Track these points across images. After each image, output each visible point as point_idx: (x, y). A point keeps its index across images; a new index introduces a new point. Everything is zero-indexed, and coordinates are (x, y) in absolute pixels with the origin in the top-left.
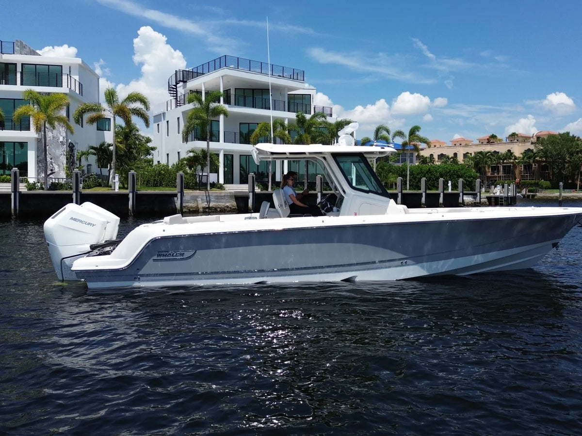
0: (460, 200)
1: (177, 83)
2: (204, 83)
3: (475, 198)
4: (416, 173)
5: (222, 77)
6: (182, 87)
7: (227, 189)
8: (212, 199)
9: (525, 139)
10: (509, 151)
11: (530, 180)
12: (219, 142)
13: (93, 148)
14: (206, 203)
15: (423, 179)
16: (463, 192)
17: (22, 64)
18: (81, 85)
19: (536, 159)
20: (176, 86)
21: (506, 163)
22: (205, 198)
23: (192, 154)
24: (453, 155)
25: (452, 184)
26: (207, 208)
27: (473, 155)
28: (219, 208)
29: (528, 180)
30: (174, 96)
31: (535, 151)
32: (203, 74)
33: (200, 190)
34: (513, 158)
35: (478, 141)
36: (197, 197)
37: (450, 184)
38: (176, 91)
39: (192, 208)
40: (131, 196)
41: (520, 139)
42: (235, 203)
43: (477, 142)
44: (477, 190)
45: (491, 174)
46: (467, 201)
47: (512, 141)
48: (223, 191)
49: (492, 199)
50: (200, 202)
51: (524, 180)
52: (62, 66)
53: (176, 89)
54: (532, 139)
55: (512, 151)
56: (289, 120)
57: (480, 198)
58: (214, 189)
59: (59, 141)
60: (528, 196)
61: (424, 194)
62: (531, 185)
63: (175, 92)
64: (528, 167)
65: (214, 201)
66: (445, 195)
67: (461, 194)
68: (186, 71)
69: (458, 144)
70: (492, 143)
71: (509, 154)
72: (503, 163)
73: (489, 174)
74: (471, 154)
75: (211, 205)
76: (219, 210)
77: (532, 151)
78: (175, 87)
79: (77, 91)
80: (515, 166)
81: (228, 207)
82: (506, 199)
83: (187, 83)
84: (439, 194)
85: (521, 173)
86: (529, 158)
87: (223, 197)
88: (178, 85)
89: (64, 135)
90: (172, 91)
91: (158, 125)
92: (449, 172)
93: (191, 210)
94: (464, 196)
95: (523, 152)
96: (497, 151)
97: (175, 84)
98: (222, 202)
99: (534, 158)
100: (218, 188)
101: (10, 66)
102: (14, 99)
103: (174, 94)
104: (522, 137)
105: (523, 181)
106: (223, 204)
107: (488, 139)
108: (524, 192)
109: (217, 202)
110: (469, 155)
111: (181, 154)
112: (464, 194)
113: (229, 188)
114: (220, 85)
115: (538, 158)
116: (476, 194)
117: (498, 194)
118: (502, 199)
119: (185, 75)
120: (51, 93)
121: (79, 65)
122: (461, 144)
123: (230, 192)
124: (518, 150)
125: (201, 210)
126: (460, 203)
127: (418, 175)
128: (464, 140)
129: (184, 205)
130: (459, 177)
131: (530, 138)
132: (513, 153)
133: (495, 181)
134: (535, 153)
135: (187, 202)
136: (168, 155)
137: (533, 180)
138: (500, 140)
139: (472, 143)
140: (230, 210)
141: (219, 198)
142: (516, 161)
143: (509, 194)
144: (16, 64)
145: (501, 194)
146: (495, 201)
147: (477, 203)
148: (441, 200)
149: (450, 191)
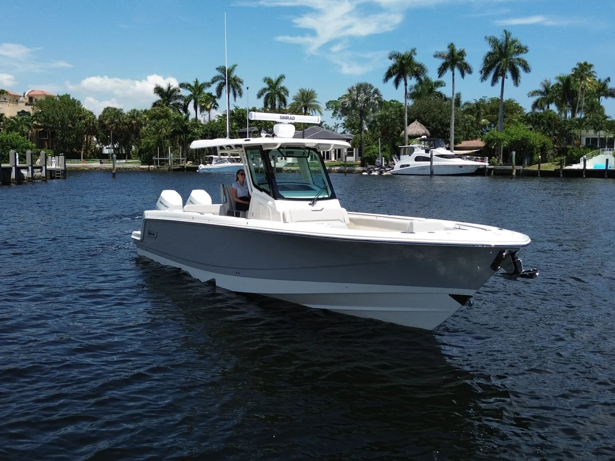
3: (41, 171)
9: (15, 98)
16: (32, 166)
31: (32, 113)
37: (17, 157)
41: (8, 98)
44: (42, 163)
54: (23, 99)
67: (30, 168)
77: (28, 113)
82: (63, 172)
84: (11, 168)
116: (41, 167)
118: (59, 172)
124: (8, 111)
131: (21, 97)
132: (3, 115)
145: (57, 167)
146: (52, 174)
147: (43, 177)
148: (13, 175)
149: (17, 164)
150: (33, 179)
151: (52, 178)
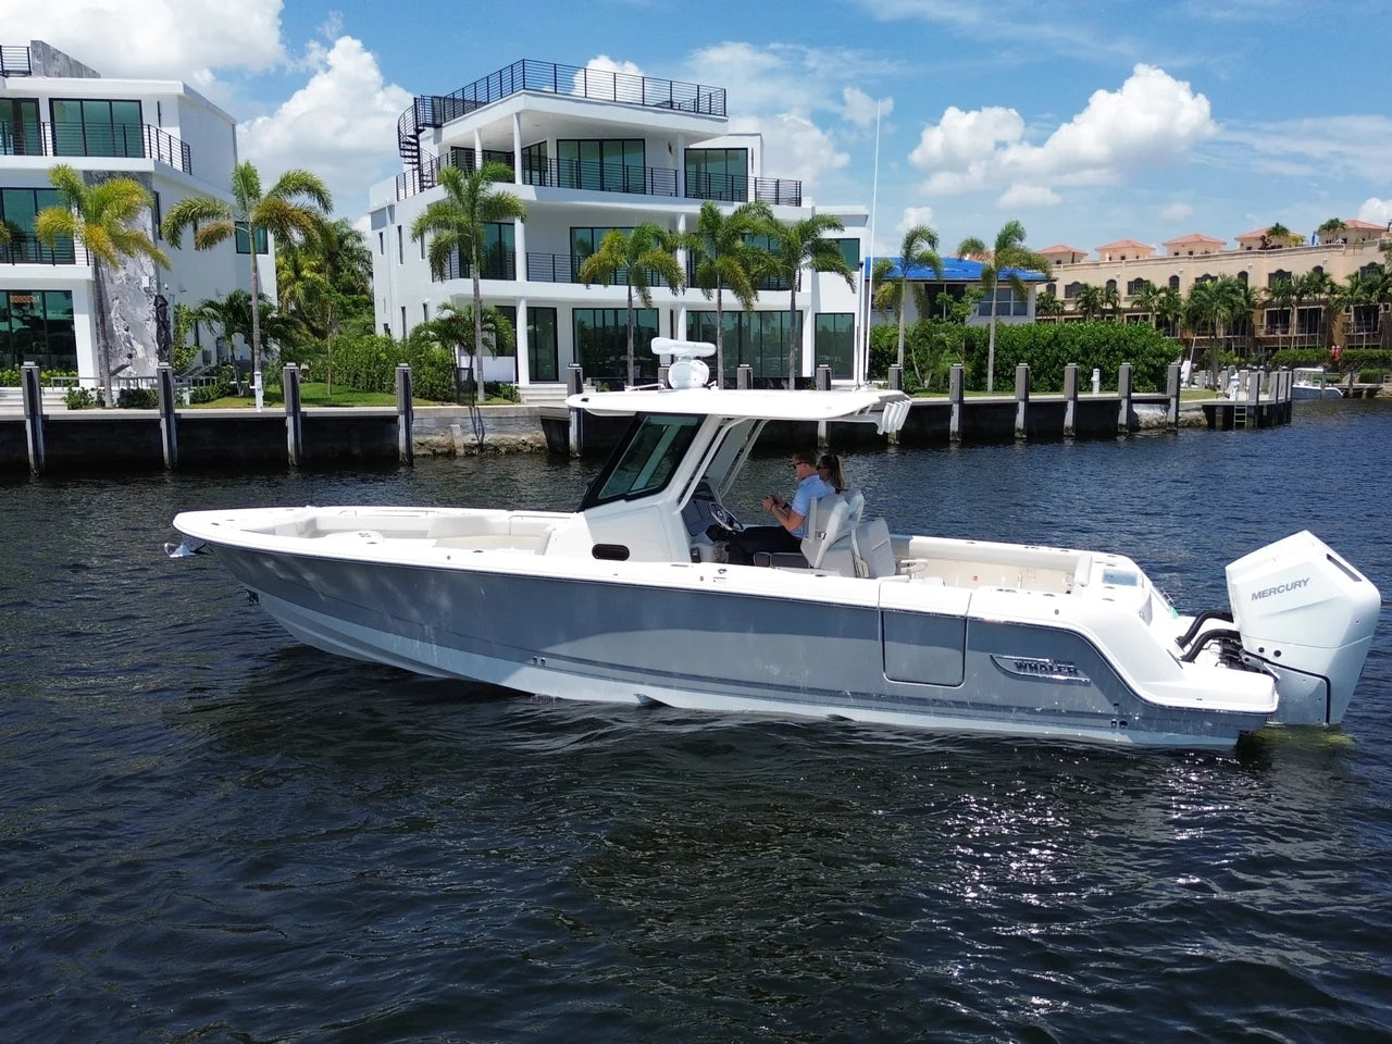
0: (1122, 418)
1: (419, 132)
2: (480, 130)
4: (1021, 347)
5: (518, 114)
6: (432, 140)
7: (524, 399)
8: (488, 425)
9: (1367, 236)
10: (1318, 269)
11: (1367, 347)
12: (515, 279)
13: (211, 304)
14: (473, 436)
15: (1022, 367)
16: (1129, 397)
17: (51, 101)
18: (186, 149)
20: (417, 137)
21: (1308, 303)
22: (470, 422)
23: (447, 314)
24: (1166, 283)
25: (1101, 378)
26: (476, 446)
27: (1219, 281)
28: (504, 445)
29: (1363, 350)
30: (413, 163)
32: (477, 105)
33: (460, 403)
34: (1328, 289)
35: (1238, 243)
36: (451, 420)
37: (1096, 378)
38: (418, 150)
39: (438, 446)
40: (290, 422)
41: (1352, 237)
42: (542, 435)
43: (1237, 246)
44: (1171, 390)
45: (1267, 333)
46: (1147, 418)
47: (1328, 242)
48: (516, 406)
49: (1218, 410)
50: (457, 432)
51: (1353, 348)
52: (140, 101)
53: (417, 144)
54: (1384, 236)
55: (1325, 271)
56: (689, 219)
57: (1177, 411)
58: (495, 400)
59: (142, 287)
60: (1358, 393)
61: (1022, 405)
62: (1371, 361)
63: (415, 154)
64: (1367, 314)
65: (493, 431)
66: (1079, 405)
67: (1124, 403)
68: (440, 98)
69: (1184, 253)
70: (1273, 247)
71: (1317, 278)
72: (1300, 302)
73: (1261, 334)
74: (1214, 279)
75: (488, 438)
76: (503, 450)
77: (1381, 268)
78: (414, 141)
79: (178, 165)
80: (1332, 312)
81: (525, 444)
82: (1253, 411)
83: (444, 130)
84: (1064, 403)
85: (1347, 330)
86: (1370, 289)
87: (513, 421)
88: (421, 136)
89: (152, 272)
90: (408, 150)
91: (381, 234)
92: (1104, 344)
93: (439, 450)
94: (1134, 405)
95: (1354, 271)
96: (1286, 270)
97: (413, 133)
98: (513, 433)
99: (1385, 289)
100: (506, 397)
101: (23, 105)
102: (35, 189)
103: (413, 157)
104: (1357, 229)
105: (1349, 351)
106: (514, 437)
107: (1263, 238)
108: (1345, 383)
109: (500, 432)
110: (1208, 282)
111: (429, 309)
112: (1131, 402)
113: (530, 398)
114: (513, 134)
116: (1168, 401)
117: (1233, 397)
118: (1243, 411)
119: (437, 108)
120: (115, 172)
121: (180, 97)
122: (1191, 253)
123: (529, 409)
124: (1342, 267)
125: (461, 451)
126: (1121, 425)
127: (1026, 349)
128: (1202, 241)
129: (415, 439)
130: (1128, 355)
131: (1379, 231)
132: (1327, 276)
133: (1276, 349)
134: (1387, 277)
135: (429, 434)
136: (403, 308)
137: (1374, 347)
138: (1296, 240)
139: (1223, 248)
140: (531, 452)
141: (502, 422)
142: (1336, 296)
143: (1264, 398)
144: (36, 101)
145: (1241, 399)
146: (1223, 418)
147: (1170, 424)
148: (1069, 420)
149: (1096, 394)
150: (1170, 429)
151: (1228, 426)
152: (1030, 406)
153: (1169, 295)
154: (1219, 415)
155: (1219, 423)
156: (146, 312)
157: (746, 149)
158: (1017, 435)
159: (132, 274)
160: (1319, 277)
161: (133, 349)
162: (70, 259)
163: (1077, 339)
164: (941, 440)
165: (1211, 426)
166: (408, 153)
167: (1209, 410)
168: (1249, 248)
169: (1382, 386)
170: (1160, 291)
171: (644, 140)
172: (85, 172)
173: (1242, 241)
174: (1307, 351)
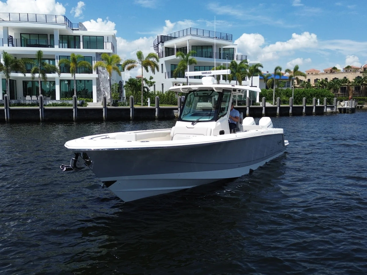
0: (325, 111)
1: (158, 43)
5: (188, 40)
6: (161, 45)
9: (356, 70)
10: (345, 77)
11: (359, 96)
15: (304, 98)
16: (326, 106)
17: (83, 36)
19: (363, 83)
20: (158, 45)
21: (343, 86)
24: (307, 81)
25: (320, 101)
27: (321, 80)
29: (358, 97)
30: (156, 51)
31: (363, 77)
32: (175, 38)
34: (348, 82)
35: (324, 71)
37: (318, 101)
38: (158, 48)
41: (352, 70)
44: (334, 104)
46: (328, 111)
47: (346, 71)
49: (342, 109)
51: (355, 96)
52: (103, 37)
53: (158, 47)
54: (360, 70)
59: (108, 79)
61: (304, 107)
62: (360, 100)
64: (357, 88)
66: (317, 108)
67: (325, 107)
69: (310, 73)
70: (333, 72)
74: (319, 80)
77: (361, 77)
80: (349, 88)
82: (351, 109)
83: (164, 43)
84: (313, 107)
85: (353, 92)
86: (359, 82)
94: (327, 108)
95: (355, 78)
96: (337, 78)
99: (362, 82)
101: (76, 37)
103: (156, 49)
104: (354, 68)
107: (331, 70)
111: (164, 85)
112: (327, 107)
115: (364, 82)
116: (334, 107)
117: (346, 106)
118: (348, 109)
119: (163, 38)
121: (113, 36)
122: (312, 73)
123: (200, 107)
124: (351, 77)
126: (325, 112)
128: (314, 71)
130: (323, 96)
131: (359, 69)
132: (347, 79)
134: (363, 79)
136: (154, 85)
137: (361, 96)
138: (339, 70)
142: (350, 84)
144: (79, 36)
145: (348, 107)
146: (344, 111)
147: (334, 112)
148: (314, 111)
149: (319, 105)
150: (332, 113)
152: (306, 107)
153: (308, 83)
154: (342, 110)
155: (342, 112)
156: (108, 85)
157: (234, 48)
158: (303, 114)
159: (105, 76)
160: (345, 80)
161: (105, 93)
162: (92, 73)
163: (309, 93)
164: (287, 115)
165: (341, 113)
166: (155, 49)
167: (340, 109)
168: (327, 72)
169: (364, 105)
170: (306, 83)
171: (212, 46)
172: (96, 53)
173: (325, 71)
174: (344, 97)
